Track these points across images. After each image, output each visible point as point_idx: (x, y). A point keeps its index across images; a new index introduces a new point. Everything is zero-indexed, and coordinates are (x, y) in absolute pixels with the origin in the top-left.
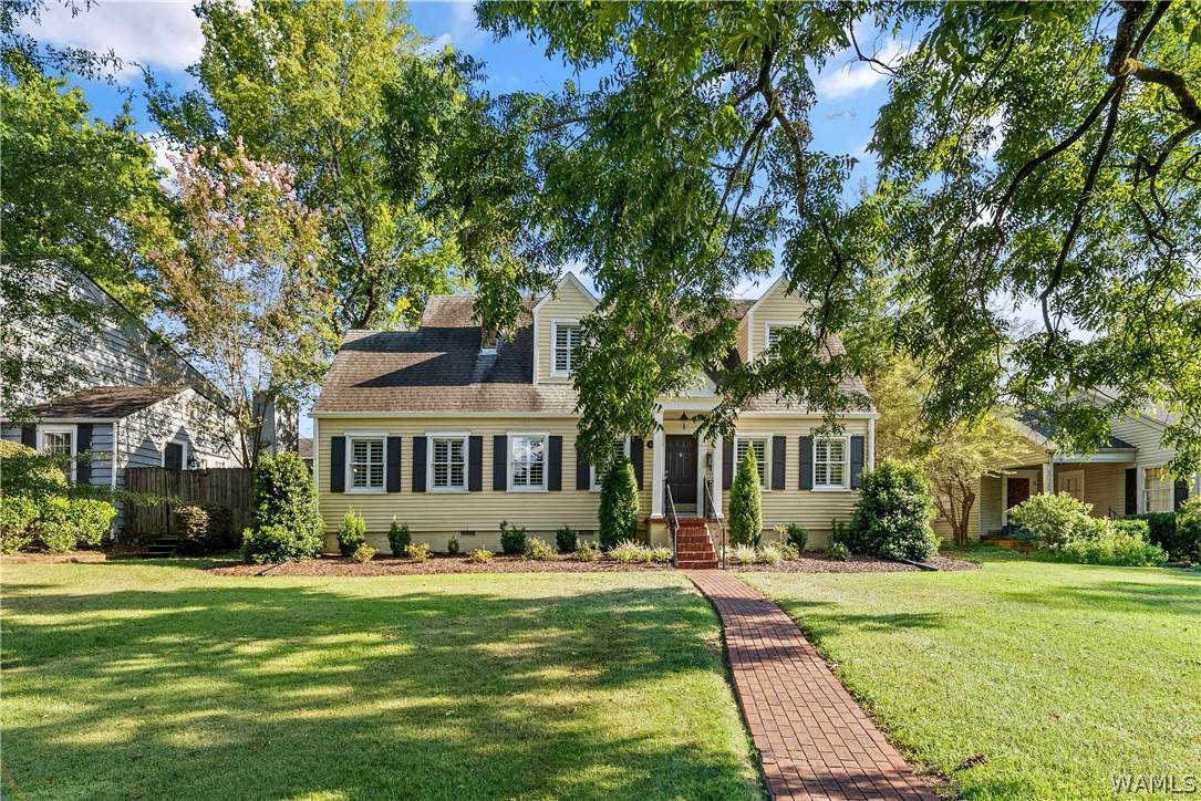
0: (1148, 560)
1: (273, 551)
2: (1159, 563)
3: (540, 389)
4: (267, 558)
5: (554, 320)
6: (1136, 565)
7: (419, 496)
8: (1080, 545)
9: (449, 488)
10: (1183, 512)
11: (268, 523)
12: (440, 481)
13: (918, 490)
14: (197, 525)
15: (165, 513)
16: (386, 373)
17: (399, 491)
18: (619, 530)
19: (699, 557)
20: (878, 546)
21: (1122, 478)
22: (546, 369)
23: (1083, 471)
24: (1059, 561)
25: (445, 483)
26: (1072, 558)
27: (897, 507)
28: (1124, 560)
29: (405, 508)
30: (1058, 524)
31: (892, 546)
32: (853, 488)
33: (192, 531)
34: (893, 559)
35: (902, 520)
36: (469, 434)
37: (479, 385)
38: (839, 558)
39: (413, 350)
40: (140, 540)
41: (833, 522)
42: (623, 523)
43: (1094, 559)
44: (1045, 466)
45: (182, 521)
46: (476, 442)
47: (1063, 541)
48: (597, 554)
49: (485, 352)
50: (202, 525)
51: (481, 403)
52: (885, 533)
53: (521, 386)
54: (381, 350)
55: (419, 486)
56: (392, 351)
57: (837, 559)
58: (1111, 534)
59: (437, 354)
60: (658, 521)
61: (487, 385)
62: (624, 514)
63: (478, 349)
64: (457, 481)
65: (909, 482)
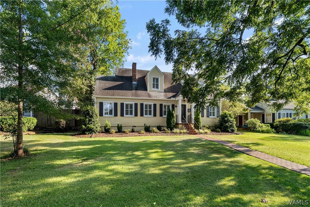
0: (272, 132)
1: (90, 131)
2: (274, 133)
3: (150, 93)
4: (89, 133)
5: (152, 77)
6: (270, 133)
7: (122, 117)
8: (260, 129)
9: (129, 116)
10: (275, 122)
11: (88, 124)
12: (127, 114)
13: (232, 118)
14: (62, 124)
15: (47, 121)
16: (110, 86)
17: (117, 116)
18: (172, 126)
19: (193, 132)
20: (226, 129)
21: (262, 116)
22: (150, 88)
23: (253, 114)
24: (256, 132)
25: (128, 114)
26: (259, 132)
27: (228, 121)
28: (268, 132)
29: (119, 120)
30: (255, 125)
31: (229, 129)
32: (217, 117)
33: (61, 126)
34: (229, 132)
35: (230, 124)
36: (134, 103)
37: (135, 91)
38: (219, 132)
39: (115, 81)
40: (40, 128)
41: (215, 124)
42: (173, 124)
43: (263, 132)
44: (249, 113)
45: (58, 123)
46: (136, 105)
47: (257, 128)
48: (170, 131)
49: (134, 83)
50: (64, 124)
51: (137, 95)
52: (227, 127)
53: (145, 91)
54: (107, 81)
55: (122, 115)
56: (110, 81)
57: (218, 132)
58: (265, 127)
59: (122, 82)
60: (180, 124)
61: (137, 91)
62: (173, 122)
63: (132, 82)
64: (131, 114)
65: (230, 116)
